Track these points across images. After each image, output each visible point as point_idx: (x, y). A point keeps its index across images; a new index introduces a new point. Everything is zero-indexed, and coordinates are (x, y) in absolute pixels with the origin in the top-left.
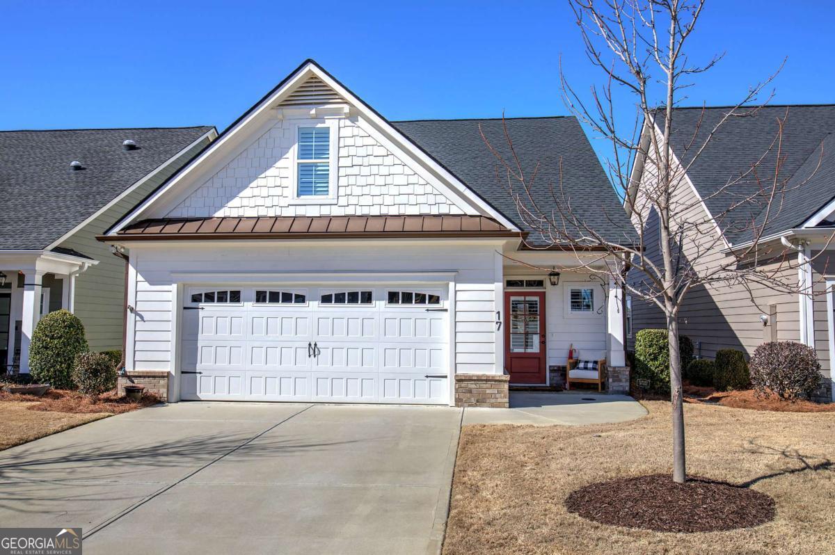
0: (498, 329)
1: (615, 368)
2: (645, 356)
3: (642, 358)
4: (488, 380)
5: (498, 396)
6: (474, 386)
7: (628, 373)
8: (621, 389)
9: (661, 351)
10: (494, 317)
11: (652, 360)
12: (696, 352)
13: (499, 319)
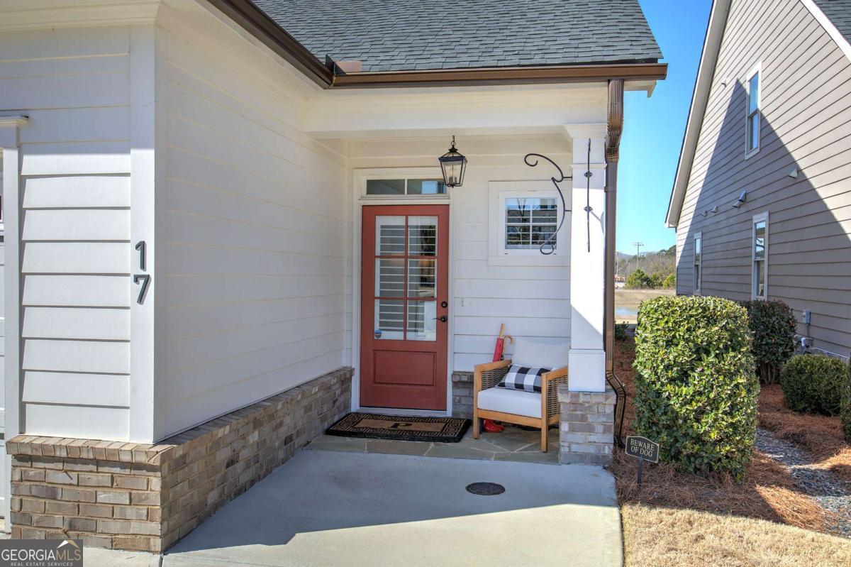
0: (141, 299)
1: (576, 395)
2: (654, 370)
3: (646, 373)
4: (102, 459)
5: (131, 512)
6: (61, 478)
7: (610, 410)
8: (592, 450)
9: (700, 359)
10: (127, 259)
11: (672, 381)
12: (800, 329)
13: (143, 266)
